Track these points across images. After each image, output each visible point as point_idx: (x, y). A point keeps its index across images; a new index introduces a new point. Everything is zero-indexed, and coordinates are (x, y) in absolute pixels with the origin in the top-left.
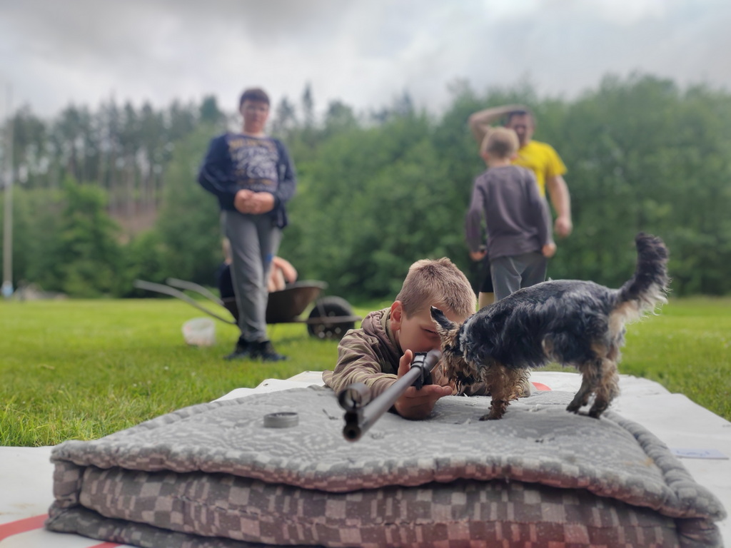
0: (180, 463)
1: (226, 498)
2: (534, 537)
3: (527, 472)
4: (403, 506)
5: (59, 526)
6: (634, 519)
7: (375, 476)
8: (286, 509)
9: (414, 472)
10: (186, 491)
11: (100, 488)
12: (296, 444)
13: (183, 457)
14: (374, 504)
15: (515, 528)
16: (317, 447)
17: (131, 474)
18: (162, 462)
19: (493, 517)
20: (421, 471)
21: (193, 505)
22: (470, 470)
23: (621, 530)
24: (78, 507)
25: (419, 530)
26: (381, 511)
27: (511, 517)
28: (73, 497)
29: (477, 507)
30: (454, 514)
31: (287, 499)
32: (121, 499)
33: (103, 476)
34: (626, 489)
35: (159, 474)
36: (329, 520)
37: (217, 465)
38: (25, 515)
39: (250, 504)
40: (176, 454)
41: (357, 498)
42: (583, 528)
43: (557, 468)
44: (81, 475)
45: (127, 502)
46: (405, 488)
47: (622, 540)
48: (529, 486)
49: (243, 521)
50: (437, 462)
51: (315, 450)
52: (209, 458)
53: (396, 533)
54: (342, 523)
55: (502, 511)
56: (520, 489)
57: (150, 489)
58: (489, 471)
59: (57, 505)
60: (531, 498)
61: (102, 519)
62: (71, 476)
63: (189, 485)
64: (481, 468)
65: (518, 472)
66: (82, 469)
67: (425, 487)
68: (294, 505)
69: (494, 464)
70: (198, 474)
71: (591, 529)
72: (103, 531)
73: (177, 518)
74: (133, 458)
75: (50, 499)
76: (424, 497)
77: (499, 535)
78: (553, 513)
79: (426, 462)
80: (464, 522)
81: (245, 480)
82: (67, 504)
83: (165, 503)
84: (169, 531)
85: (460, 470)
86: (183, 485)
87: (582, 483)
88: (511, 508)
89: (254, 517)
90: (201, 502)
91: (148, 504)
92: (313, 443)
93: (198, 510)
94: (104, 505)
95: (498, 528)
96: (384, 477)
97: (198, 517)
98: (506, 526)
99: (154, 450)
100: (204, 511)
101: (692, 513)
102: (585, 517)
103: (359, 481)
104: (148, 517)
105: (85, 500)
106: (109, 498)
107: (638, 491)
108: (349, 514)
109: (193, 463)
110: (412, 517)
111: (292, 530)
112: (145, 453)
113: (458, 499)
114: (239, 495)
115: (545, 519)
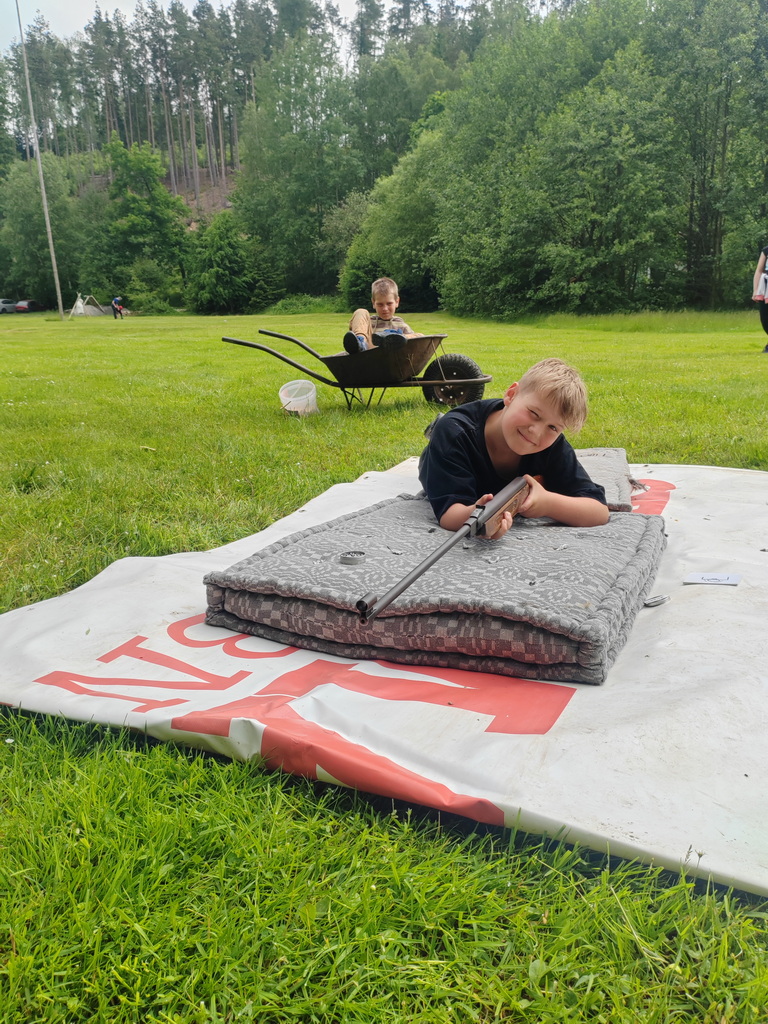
0: (284, 592)
1: (313, 615)
2: (493, 647)
3: (494, 611)
4: (419, 626)
5: (214, 623)
6: (552, 641)
7: (402, 609)
8: (349, 625)
9: (426, 605)
10: (289, 609)
11: (236, 603)
12: (359, 581)
13: (285, 588)
14: (402, 624)
15: (483, 642)
16: (373, 584)
17: (254, 596)
18: (272, 590)
19: (471, 635)
20: (431, 604)
21: (293, 618)
22: (460, 607)
23: (543, 646)
24: (223, 611)
25: (428, 640)
26: (405, 629)
27: (481, 636)
28: (220, 606)
29: (463, 629)
30: (448, 633)
31: (350, 619)
32: (250, 609)
33: (237, 595)
34: (550, 623)
35: (272, 597)
36: (374, 632)
37: (306, 596)
38: (192, 614)
39: (327, 620)
40: (281, 586)
41: (392, 621)
42: (522, 644)
43: (511, 609)
44: (224, 593)
45: (253, 612)
46: (421, 615)
47: (543, 652)
48: (496, 619)
49: (324, 629)
50: (441, 600)
51: (371, 586)
52: (301, 591)
53: (414, 641)
54: (382, 634)
55: (477, 633)
56: (490, 620)
57: (266, 606)
58: (471, 608)
59: (210, 610)
60: (495, 626)
61: (240, 620)
62: (217, 594)
63: (290, 605)
64: (467, 606)
65: (488, 610)
66: (224, 590)
67: (433, 615)
68: (354, 622)
69: (475, 604)
70: (295, 599)
71: (527, 645)
72: (240, 627)
73: (284, 624)
74: (254, 586)
75: (207, 606)
76: (433, 621)
77: (474, 646)
78: (506, 635)
79: (434, 600)
80: (453, 637)
81: (323, 606)
82: (216, 610)
83: (276, 615)
84: (280, 630)
85: (454, 606)
86: (287, 605)
87: (525, 619)
88: (482, 631)
89: (330, 628)
90: (298, 616)
91: (267, 614)
92: (371, 580)
93: (296, 621)
94: (240, 613)
95: (473, 641)
96: (408, 609)
97: (297, 625)
98: (478, 641)
99: (267, 583)
100: (300, 621)
101: (584, 639)
102: (524, 638)
103: (393, 612)
104: (267, 621)
105: (227, 608)
106: (242, 608)
107: (555, 625)
108: (386, 630)
109: (291, 592)
110: (424, 632)
111: (353, 636)
112: (261, 584)
113: (453, 624)
114: (320, 615)
115: (501, 638)
